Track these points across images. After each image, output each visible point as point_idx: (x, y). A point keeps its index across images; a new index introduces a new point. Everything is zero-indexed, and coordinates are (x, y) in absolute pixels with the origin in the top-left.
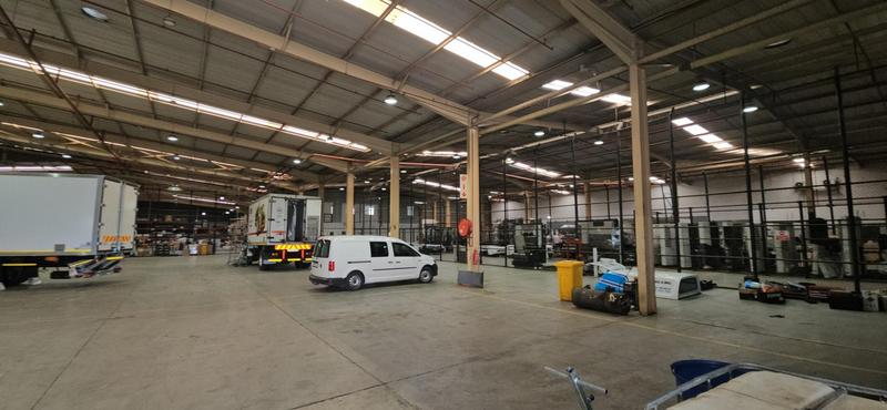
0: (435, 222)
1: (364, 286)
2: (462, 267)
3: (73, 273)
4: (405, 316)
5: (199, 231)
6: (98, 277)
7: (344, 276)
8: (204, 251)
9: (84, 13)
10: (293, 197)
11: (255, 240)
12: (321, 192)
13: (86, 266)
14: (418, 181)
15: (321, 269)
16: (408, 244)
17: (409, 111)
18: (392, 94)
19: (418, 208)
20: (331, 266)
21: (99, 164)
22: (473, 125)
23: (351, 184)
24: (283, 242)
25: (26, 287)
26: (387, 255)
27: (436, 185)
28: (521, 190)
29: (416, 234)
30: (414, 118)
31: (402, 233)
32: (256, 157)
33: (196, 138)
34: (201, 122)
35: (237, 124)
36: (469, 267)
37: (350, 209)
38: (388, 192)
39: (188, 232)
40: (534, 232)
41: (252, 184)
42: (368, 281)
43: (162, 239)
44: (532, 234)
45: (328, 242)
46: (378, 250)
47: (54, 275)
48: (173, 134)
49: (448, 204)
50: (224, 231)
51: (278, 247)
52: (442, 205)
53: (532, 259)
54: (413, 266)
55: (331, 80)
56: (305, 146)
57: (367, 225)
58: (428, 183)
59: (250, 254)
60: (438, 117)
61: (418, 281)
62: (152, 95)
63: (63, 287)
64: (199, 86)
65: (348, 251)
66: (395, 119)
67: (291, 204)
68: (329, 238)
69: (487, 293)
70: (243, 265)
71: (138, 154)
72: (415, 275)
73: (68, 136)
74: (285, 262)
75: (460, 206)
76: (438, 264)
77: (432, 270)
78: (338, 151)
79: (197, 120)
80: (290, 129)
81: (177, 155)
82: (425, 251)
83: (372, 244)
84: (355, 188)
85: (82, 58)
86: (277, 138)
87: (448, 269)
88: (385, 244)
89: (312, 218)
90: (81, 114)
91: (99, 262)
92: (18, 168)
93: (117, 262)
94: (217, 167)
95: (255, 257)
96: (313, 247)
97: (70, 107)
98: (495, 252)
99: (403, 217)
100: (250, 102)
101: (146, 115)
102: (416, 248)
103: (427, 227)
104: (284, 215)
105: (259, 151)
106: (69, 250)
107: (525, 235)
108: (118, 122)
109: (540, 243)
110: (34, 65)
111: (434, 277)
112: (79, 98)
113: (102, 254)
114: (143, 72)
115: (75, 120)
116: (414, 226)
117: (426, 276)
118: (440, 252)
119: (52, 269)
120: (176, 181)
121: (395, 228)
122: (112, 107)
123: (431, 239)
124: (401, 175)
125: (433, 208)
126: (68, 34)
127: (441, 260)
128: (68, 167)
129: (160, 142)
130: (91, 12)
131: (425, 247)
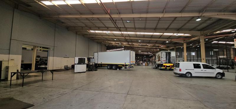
0: (225, 57)
3: (127, 68)
5: (144, 60)
6: (130, 69)
7: (185, 73)
8: (146, 65)
10: (167, 51)
11: (158, 62)
12: (175, 49)
13: (129, 67)
14: (214, 42)
15: (177, 71)
16: (210, 65)
17: (207, 20)
18: (198, 17)
19: (215, 52)
20: (180, 70)
23: (185, 46)
24: (165, 63)
25: (121, 70)
26: (200, 68)
27: (224, 42)
29: (215, 62)
30: (209, 22)
31: (207, 61)
32: (156, 42)
33: (144, 40)
34: (145, 36)
35: (152, 35)
37: (185, 54)
38: (200, 47)
39: (142, 61)
41: (155, 49)
43: (138, 62)
45: (179, 64)
46: (197, 66)
48: (140, 40)
49: (232, 50)
50: (150, 60)
51: (164, 64)
55: (177, 19)
56: (170, 37)
57: (192, 58)
58: (220, 42)
59: (157, 66)
60: (220, 20)
61: (215, 78)
62: (136, 33)
63: (126, 70)
64: (145, 29)
65: (186, 66)
66: (201, 24)
67: (167, 53)
68: (179, 62)
70: (155, 68)
71: (133, 45)
72: (214, 75)
73: (123, 43)
74: (166, 68)
76: (226, 73)
77: (223, 75)
78: (179, 37)
79: (144, 36)
80: (165, 34)
81: (140, 44)
82: (217, 68)
83: (194, 64)
84: (187, 47)
85: (126, 29)
86: (162, 37)
87: (231, 75)
88: (199, 64)
89: (173, 57)
90: (126, 39)
91: (131, 66)
92: (117, 50)
93: (133, 66)
94: (148, 45)
95: (158, 67)
96: (174, 65)
97: (124, 38)
99: (207, 55)
100: (155, 30)
101: (135, 37)
102: (215, 66)
103: (220, 59)
104: (165, 56)
105: (157, 41)
106: (127, 64)
108: (131, 39)
110: (120, 33)
111: (223, 77)
112: (126, 36)
113: (131, 65)
114: (135, 29)
115: (124, 40)
116: (213, 58)
117: (219, 76)
118: (228, 68)
119: (124, 67)
120: (140, 50)
121: (204, 59)
122: (130, 37)
123: (223, 63)
124: (205, 41)
125: (224, 52)
126: (125, 26)
127: (228, 72)
128: (123, 49)
129: (137, 42)
130: (128, 21)
131: (219, 66)
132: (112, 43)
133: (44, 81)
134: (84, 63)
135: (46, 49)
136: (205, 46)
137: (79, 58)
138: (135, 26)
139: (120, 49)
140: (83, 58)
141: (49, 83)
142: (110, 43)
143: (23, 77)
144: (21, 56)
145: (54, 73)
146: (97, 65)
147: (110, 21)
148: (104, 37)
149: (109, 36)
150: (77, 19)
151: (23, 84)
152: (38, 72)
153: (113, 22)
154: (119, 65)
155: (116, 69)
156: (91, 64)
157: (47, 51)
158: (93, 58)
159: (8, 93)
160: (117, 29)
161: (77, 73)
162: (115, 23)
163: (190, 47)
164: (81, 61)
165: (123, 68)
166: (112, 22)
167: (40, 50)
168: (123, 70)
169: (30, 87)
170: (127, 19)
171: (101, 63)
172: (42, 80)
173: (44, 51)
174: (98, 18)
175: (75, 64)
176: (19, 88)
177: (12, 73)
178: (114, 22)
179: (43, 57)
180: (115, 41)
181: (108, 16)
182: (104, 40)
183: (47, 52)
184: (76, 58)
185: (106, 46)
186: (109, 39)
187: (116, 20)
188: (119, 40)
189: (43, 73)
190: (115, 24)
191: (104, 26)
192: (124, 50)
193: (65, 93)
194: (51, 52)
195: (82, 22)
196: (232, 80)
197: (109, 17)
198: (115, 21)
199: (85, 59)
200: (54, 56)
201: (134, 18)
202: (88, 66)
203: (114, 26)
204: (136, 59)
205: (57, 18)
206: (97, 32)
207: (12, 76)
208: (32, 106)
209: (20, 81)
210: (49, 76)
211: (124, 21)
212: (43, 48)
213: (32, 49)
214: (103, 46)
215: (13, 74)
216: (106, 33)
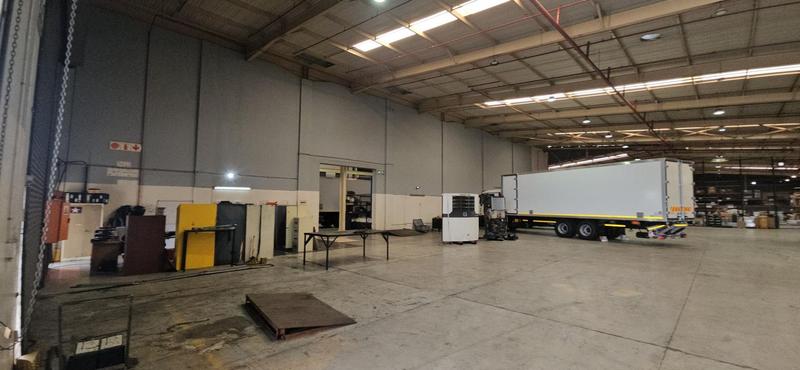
3: (651, 235)
5: (750, 202)
6: (669, 240)
8: (764, 225)
9: (643, 40)
13: (659, 230)
21: (646, 148)
25: (620, 241)
33: (742, 105)
39: (738, 203)
43: (713, 209)
47: (638, 235)
48: (718, 108)
50: (786, 202)
62: (697, 79)
63: (643, 244)
64: (750, 54)
71: (681, 134)
73: (626, 132)
79: (745, 86)
81: (722, 127)
85: (640, 72)
90: (638, 113)
91: (669, 228)
92: (595, 160)
93: (683, 229)
94: (771, 129)
101: (690, 98)
106: (648, 218)
108: (665, 111)
110: (609, 90)
112: (636, 102)
113: (672, 222)
114: (690, 62)
115: (632, 119)
119: (636, 231)
120: (719, 153)
122: (660, 101)
126: (631, 60)
128: (625, 155)
129: (703, 117)
130: (647, 37)
132: (570, 138)
133: (369, 259)
134: (470, 213)
135: (366, 173)
137: (454, 198)
138: (687, 49)
139: (606, 158)
140: (467, 195)
141: (379, 268)
142: (561, 138)
143: (328, 246)
144: (318, 193)
145: (391, 238)
146: (516, 220)
147: (565, 53)
148: (536, 116)
149: (557, 111)
150: (442, 72)
151: (327, 264)
152: (355, 234)
153: (573, 56)
154: (608, 221)
155: (594, 237)
156: (494, 216)
157: (370, 179)
158: (501, 195)
159: (301, 283)
160: (594, 77)
161: (450, 243)
162: (586, 57)
164: (462, 207)
165: (630, 235)
166: (570, 53)
167: (354, 176)
168: (630, 243)
169: (342, 273)
170: (641, 29)
171: (531, 212)
172: (364, 258)
173: (360, 178)
174: (512, 54)
175: (444, 215)
176: (320, 273)
177: (306, 234)
178: (581, 52)
179: (361, 196)
180: (585, 126)
181: (555, 37)
182: (538, 128)
183: (369, 182)
184: (445, 195)
185: (545, 150)
186: (558, 123)
187: (588, 44)
188: (604, 122)
189: (364, 238)
190: (583, 60)
191: (536, 77)
192: (631, 158)
193: (424, 301)
194: (378, 181)
195: (460, 80)
197: (560, 38)
198: (584, 49)
199: (473, 198)
200: (385, 193)
201: (680, 15)
202: (484, 222)
203: (579, 70)
204: (701, 196)
205: (390, 81)
206: (509, 102)
207: (306, 243)
208: (352, 322)
209: (321, 255)
210: (377, 247)
211: (625, 40)
212: (360, 170)
213: (338, 175)
214: (534, 150)
215: (308, 236)
216: (544, 104)
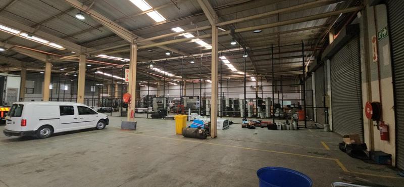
0: (108, 95)
1: (53, 135)
2: (124, 119)
4: (83, 153)
7: (35, 129)
14: (99, 72)
15: (14, 125)
16: (89, 107)
18: (81, 12)
19: (98, 87)
20: (24, 123)
22: (134, 43)
26: (73, 114)
27: (110, 75)
28: (156, 81)
29: (96, 102)
31: (86, 101)
36: (128, 119)
38: (77, 77)
40: (162, 101)
42: (56, 131)
44: (161, 102)
45: (22, 106)
46: (66, 111)
49: (117, 86)
52: (113, 86)
53: (161, 114)
54: (92, 120)
56: (9, 39)
57: (61, 96)
58: (105, 74)
60: (113, 34)
61: (96, 129)
66: (84, 31)
69: (138, 133)
72: (94, 125)
75: (124, 87)
76: (110, 118)
77: (106, 122)
78: (38, 46)
82: (99, 111)
83: (61, 107)
84: (52, 73)
87: (115, 120)
88: (72, 107)
89: (11, 89)
98: (142, 111)
99: (87, 92)
102: (95, 110)
103: (103, 98)
107: (158, 102)
109: (165, 106)
111: (107, 126)
116: (95, 97)
117: (100, 125)
118: (110, 111)
121: (81, 97)
123: (106, 104)
124: (87, 67)
125: (108, 88)
127: (111, 116)
131: (101, 109)
136: (86, 76)
163: (60, 75)
196: (117, 129)
